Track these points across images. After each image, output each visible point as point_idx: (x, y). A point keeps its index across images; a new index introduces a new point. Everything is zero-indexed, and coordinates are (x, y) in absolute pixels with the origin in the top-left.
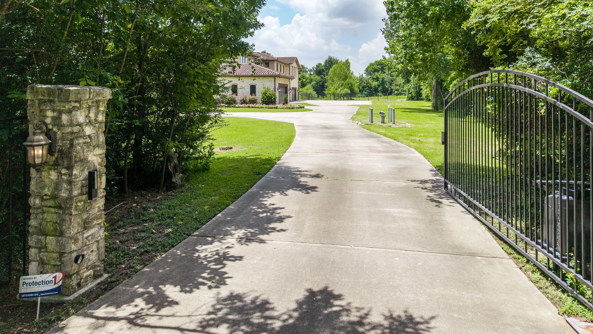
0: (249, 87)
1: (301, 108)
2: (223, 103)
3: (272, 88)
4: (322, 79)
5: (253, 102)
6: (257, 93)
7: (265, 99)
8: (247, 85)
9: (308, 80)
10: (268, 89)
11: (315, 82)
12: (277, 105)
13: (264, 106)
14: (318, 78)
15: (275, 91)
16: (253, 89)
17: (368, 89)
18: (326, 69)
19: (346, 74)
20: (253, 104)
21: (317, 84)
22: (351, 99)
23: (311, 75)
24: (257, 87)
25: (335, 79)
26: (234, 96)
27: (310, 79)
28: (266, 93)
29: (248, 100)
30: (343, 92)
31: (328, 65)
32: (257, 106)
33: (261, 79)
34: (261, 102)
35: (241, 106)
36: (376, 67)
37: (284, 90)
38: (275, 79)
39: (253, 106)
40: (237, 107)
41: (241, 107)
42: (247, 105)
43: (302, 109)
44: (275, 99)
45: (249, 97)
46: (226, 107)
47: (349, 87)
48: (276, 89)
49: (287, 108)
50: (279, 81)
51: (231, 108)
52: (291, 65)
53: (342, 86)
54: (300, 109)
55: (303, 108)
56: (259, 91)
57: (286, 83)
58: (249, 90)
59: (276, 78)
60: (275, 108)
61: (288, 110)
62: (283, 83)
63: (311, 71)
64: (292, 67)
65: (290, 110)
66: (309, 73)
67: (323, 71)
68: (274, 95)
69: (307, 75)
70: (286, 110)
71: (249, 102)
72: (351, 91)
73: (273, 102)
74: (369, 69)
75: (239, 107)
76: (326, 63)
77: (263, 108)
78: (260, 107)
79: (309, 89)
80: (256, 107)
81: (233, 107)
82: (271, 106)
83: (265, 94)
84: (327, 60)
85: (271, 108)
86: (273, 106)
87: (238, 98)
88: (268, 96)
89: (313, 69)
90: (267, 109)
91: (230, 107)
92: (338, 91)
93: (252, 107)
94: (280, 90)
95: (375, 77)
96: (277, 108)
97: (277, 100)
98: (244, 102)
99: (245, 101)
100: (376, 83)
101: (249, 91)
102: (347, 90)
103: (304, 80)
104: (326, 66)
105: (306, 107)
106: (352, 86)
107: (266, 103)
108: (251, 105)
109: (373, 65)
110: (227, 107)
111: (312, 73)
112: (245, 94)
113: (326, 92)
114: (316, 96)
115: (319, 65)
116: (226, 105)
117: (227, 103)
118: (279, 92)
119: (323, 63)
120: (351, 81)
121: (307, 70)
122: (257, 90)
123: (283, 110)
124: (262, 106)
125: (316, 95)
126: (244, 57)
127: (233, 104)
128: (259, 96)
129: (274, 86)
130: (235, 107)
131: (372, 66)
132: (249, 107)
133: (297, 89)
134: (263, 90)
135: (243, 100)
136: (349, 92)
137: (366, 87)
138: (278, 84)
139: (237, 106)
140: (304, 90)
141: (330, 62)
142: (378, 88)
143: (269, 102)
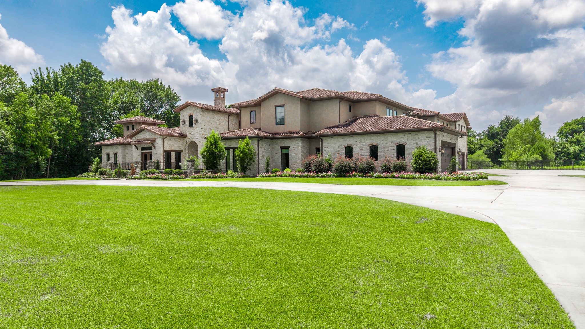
0: (395, 148)
1: (482, 178)
2: (356, 171)
3: (430, 148)
4: (497, 143)
5: (401, 169)
6: (407, 156)
7: (420, 165)
8: (392, 145)
9: (477, 146)
10: (424, 150)
11: (487, 148)
12: (439, 174)
13: (418, 174)
14: (491, 143)
15: (436, 152)
16: (401, 150)
17: (564, 156)
18: (502, 132)
19: (533, 135)
20: (400, 172)
21: (490, 150)
22: (542, 169)
23: (481, 139)
24: (407, 147)
25: (518, 142)
26: (372, 161)
27: (479, 145)
28: (421, 156)
29: (392, 166)
30: (530, 159)
31: (504, 127)
32: (406, 175)
33: (413, 135)
34: (412, 169)
35: (382, 175)
36: (575, 127)
37: (449, 151)
38: (435, 134)
39: (400, 175)
40: (376, 177)
41: (382, 177)
42: (390, 175)
43: (485, 181)
44: (436, 163)
45: (394, 161)
46: (360, 176)
47: (541, 153)
48: (438, 150)
49: (456, 179)
50: (443, 137)
51: (367, 179)
52: (457, 123)
53: (529, 151)
54: (481, 181)
55: (486, 178)
56: (411, 151)
57: (453, 141)
58: (394, 152)
59: (438, 133)
60: (435, 178)
61: (460, 182)
62: (449, 141)
63: (480, 135)
64: (459, 125)
65: (462, 181)
66: (477, 137)
67: (498, 134)
68: (434, 158)
69: (476, 140)
70: (455, 182)
71: (394, 169)
72: (542, 158)
73: (432, 169)
74: (564, 131)
75: (378, 177)
76: (501, 124)
77: (416, 178)
78: (411, 176)
79: (480, 155)
80: (404, 178)
81: (369, 177)
82: (428, 175)
83: (419, 156)
84: (502, 121)
85: (431, 179)
86: (433, 176)
87: (378, 165)
88: (424, 160)
89: (483, 133)
90: (422, 181)
91: (366, 177)
92: (524, 158)
93: (399, 177)
94: (443, 151)
95: (574, 140)
96: (439, 178)
97: (439, 166)
98: (386, 169)
99: (388, 168)
100: (577, 148)
101: (395, 154)
102: (538, 156)
103: (473, 146)
104: (501, 128)
105: (490, 178)
106: (544, 150)
107: (421, 170)
108: (396, 174)
109: (570, 125)
110: (363, 177)
111: (482, 137)
112: (389, 159)
113: (503, 160)
114: (491, 164)
115: (490, 129)
116: (360, 174)
117: (361, 172)
118: (442, 153)
119: (497, 125)
120: (543, 145)
121: (475, 134)
122: (407, 152)
123: (449, 181)
124: (415, 175)
125: (491, 162)
126: (391, 111)
127: (369, 173)
128: (410, 160)
129: (434, 144)
130: (372, 177)
131: (568, 127)
132: (393, 177)
133: (466, 155)
134: (415, 151)
135: (385, 166)
136: (540, 158)
137: (561, 154)
138: (440, 142)
139: (375, 175)
140: (474, 157)
141: (507, 122)
142: (580, 154)
143: (426, 169)
